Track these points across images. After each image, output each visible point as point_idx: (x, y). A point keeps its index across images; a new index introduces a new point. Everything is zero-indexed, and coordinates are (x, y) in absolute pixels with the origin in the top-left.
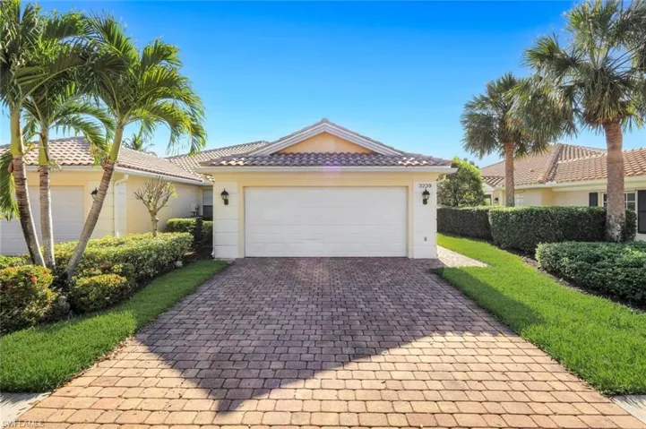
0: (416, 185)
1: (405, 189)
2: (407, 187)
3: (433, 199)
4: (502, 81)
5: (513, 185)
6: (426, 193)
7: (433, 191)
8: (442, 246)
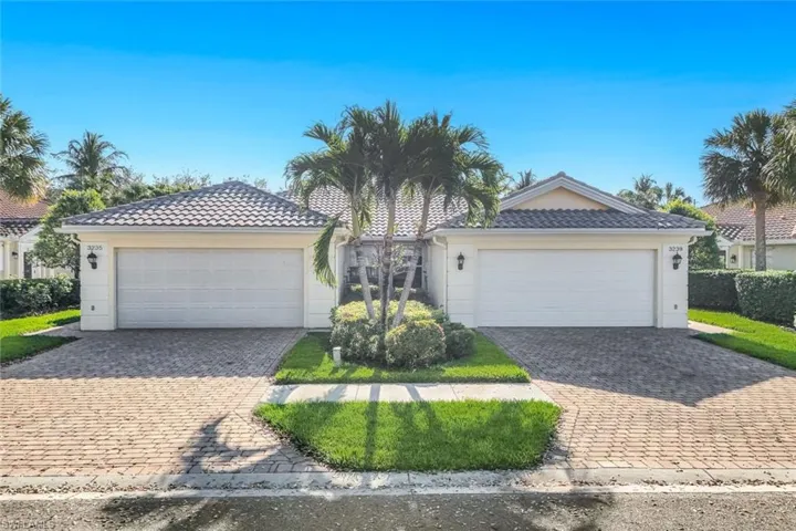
0: (666, 248)
1: (652, 253)
2: (656, 250)
3: (684, 264)
4: (751, 116)
5: (764, 239)
6: (677, 257)
7: (684, 254)
8: (695, 320)
